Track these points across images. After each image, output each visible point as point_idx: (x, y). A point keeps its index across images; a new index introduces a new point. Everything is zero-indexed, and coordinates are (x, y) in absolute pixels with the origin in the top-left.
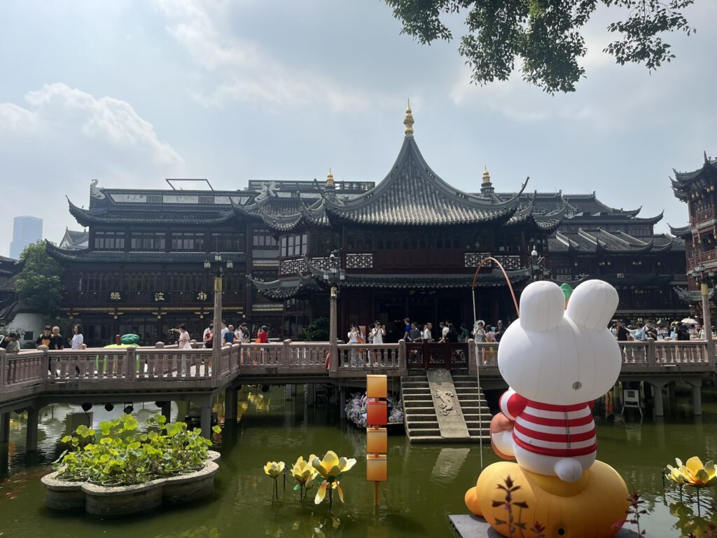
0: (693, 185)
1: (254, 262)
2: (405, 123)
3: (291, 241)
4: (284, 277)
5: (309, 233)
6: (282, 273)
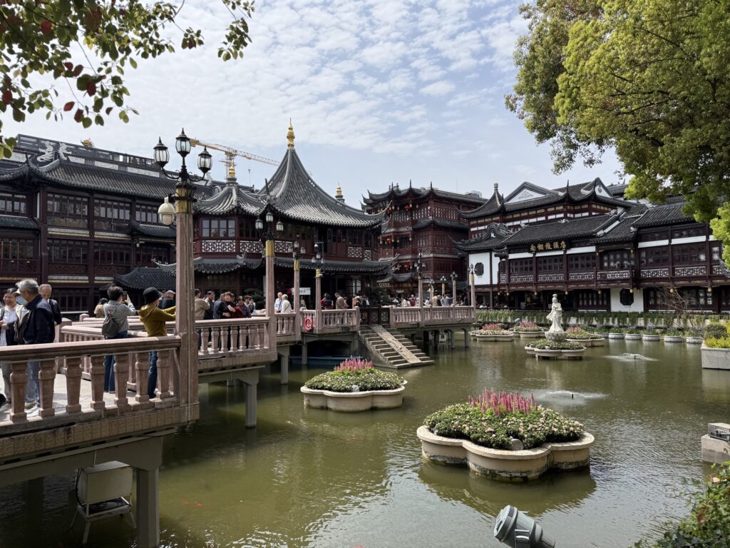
0: (381, 203)
1: (49, 229)
2: (288, 137)
3: (215, 223)
4: (207, 255)
5: (237, 219)
6: (203, 251)
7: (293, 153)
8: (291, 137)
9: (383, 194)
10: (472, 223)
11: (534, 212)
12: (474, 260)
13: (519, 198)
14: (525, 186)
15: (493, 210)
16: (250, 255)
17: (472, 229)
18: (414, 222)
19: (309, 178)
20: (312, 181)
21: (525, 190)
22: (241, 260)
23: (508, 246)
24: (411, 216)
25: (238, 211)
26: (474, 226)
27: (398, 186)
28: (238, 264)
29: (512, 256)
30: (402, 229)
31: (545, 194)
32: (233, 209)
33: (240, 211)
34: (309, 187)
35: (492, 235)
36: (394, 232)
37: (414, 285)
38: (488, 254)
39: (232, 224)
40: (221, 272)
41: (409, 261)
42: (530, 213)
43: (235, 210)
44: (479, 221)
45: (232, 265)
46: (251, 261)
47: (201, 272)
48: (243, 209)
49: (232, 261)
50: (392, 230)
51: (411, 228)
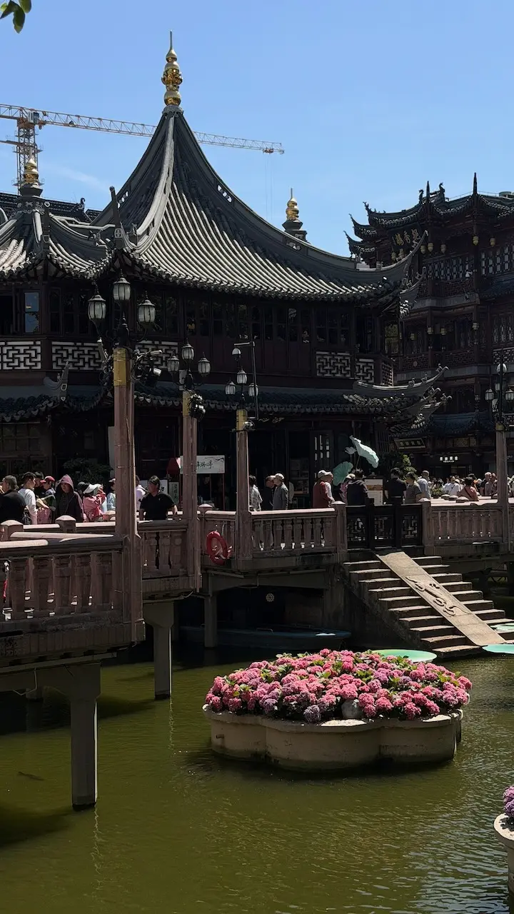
0: (399, 237)
2: (164, 81)
5: (44, 288)
7: (179, 120)
8: (172, 79)
9: (404, 213)
18: (483, 283)
22: (55, 388)
24: (477, 265)
27: (442, 191)
28: (47, 398)
30: (452, 301)
32: (35, 265)
34: (217, 203)
36: (432, 308)
37: (486, 442)
41: (471, 381)
45: (34, 402)
46: (78, 391)
49: (34, 392)
50: (428, 303)
51: (476, 298)
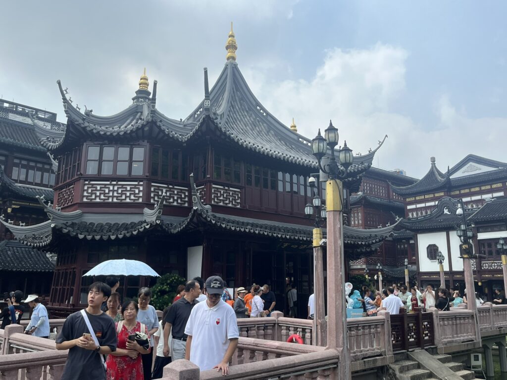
3: (109, 152)
4: (91, 206)
5: (148, 145)
6: (85, 200)
7: (235, 69)
8: (232, 47)
10: (408, 200)
11: (488, 187)
12: (424, 241)
13: (464, 172)
14: (470, 159)
15: (435, 186)
16: (168, 210)
17: (409, 207)
19: (258, 104)
20: (262, 108)
21: (471, 163)
22: (150, 216)
23: (476, 223)
25: (151, 130)
26: (411, 203)
28: (145, 222)
29: (482, 236)
31: (498, 167)
32: (143, 126)
33: (156, 130)
34: (257, 116)
35: (446, 211)
38: (444, 234)
39: (140, 153)
40: (113, 237)
42: (483, 188)
43: (146, 129)
44: (418, 198)
45: (133, 225)
46: (168, 219)
47: (76, 237)
48: (159, 127)
49: (136, 219)
